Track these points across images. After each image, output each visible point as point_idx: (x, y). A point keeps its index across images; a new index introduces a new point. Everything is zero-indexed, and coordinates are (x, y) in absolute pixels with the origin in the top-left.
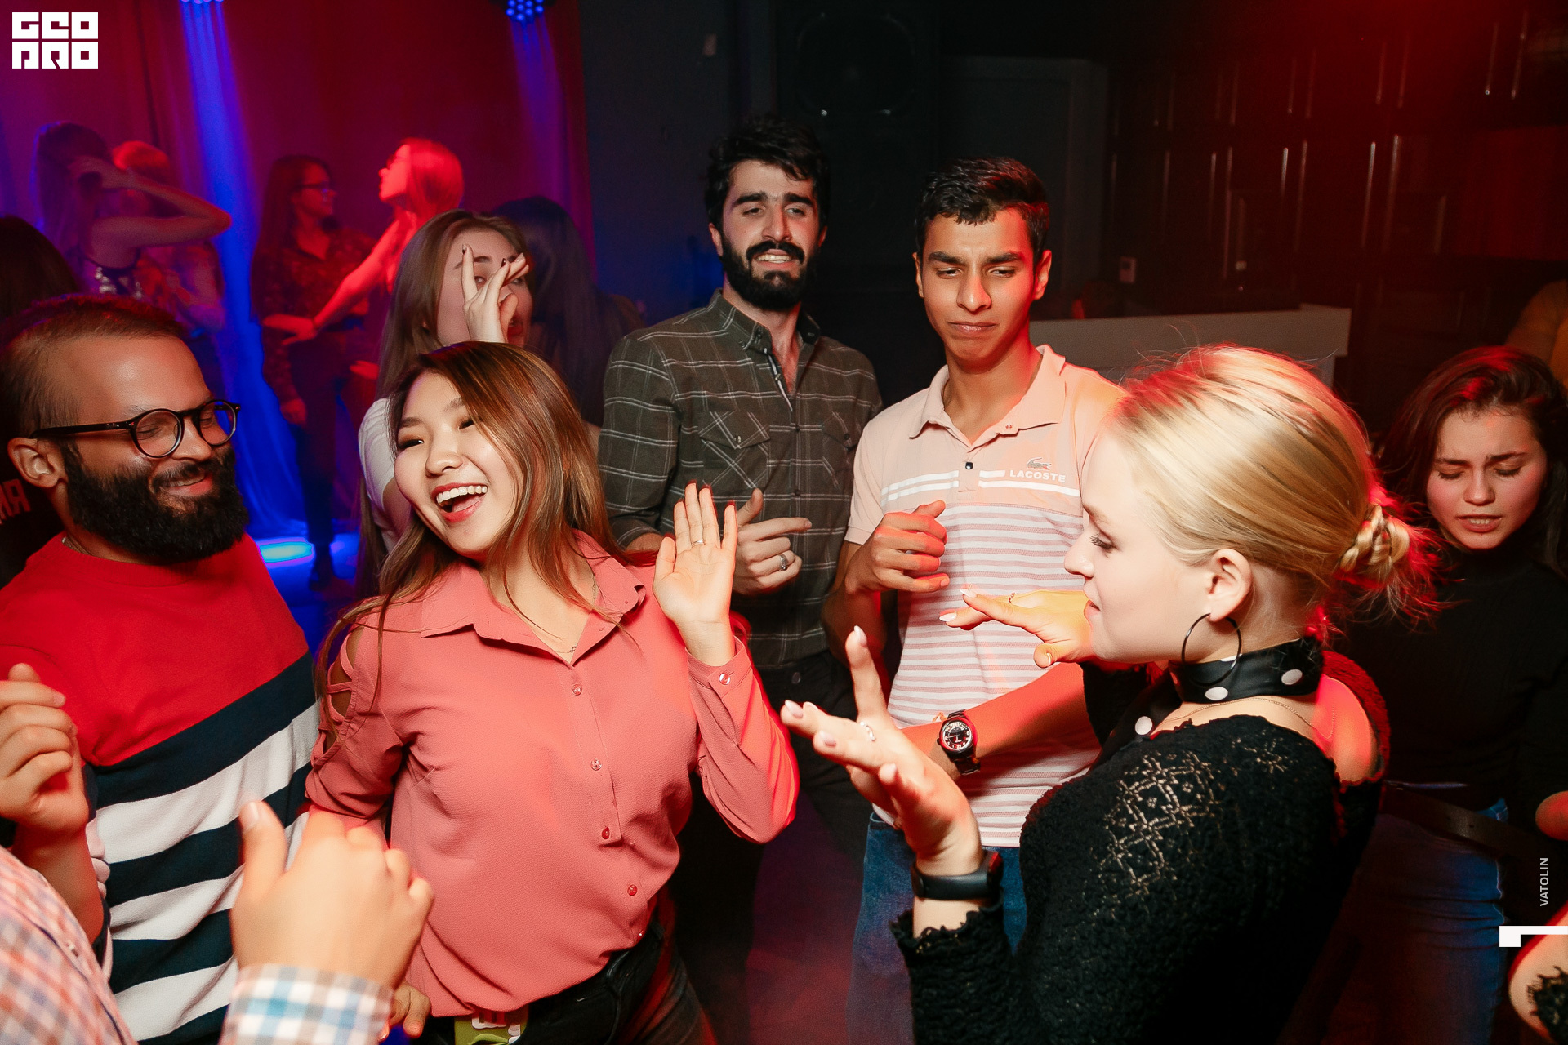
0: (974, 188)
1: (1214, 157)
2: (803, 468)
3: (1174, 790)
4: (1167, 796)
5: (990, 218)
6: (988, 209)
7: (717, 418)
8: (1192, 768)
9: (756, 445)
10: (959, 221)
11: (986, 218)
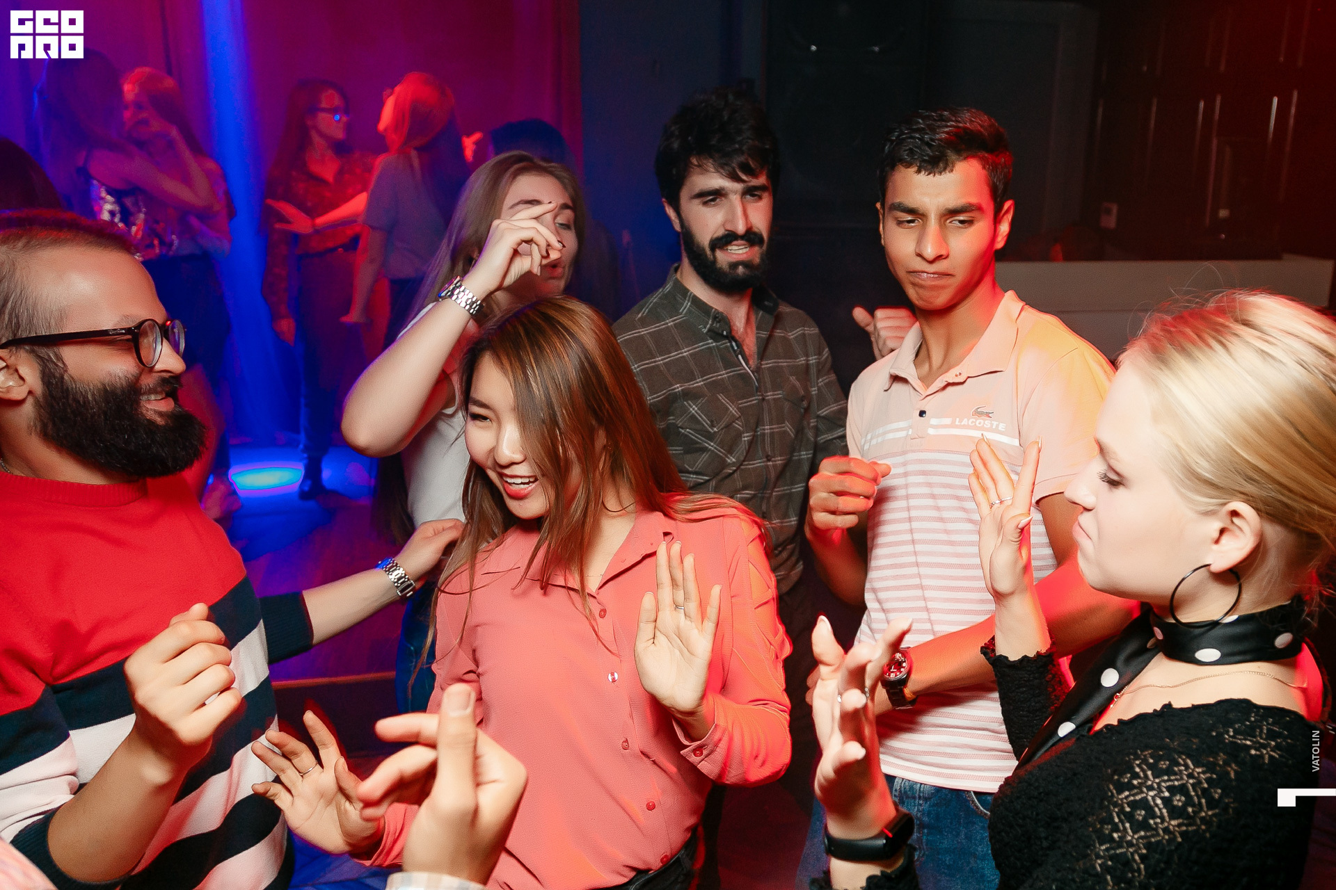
0: (933, 140)
1: (1202, 104)
2: (772, 434)
3: (1163, 803)
4: (1156, 809)
5: (949, 169)
6: (947, 160)
7: (691, 407)
8: (1185, 777)
9: (731, 424)
10: (919, 171)
11: (945, 169)
